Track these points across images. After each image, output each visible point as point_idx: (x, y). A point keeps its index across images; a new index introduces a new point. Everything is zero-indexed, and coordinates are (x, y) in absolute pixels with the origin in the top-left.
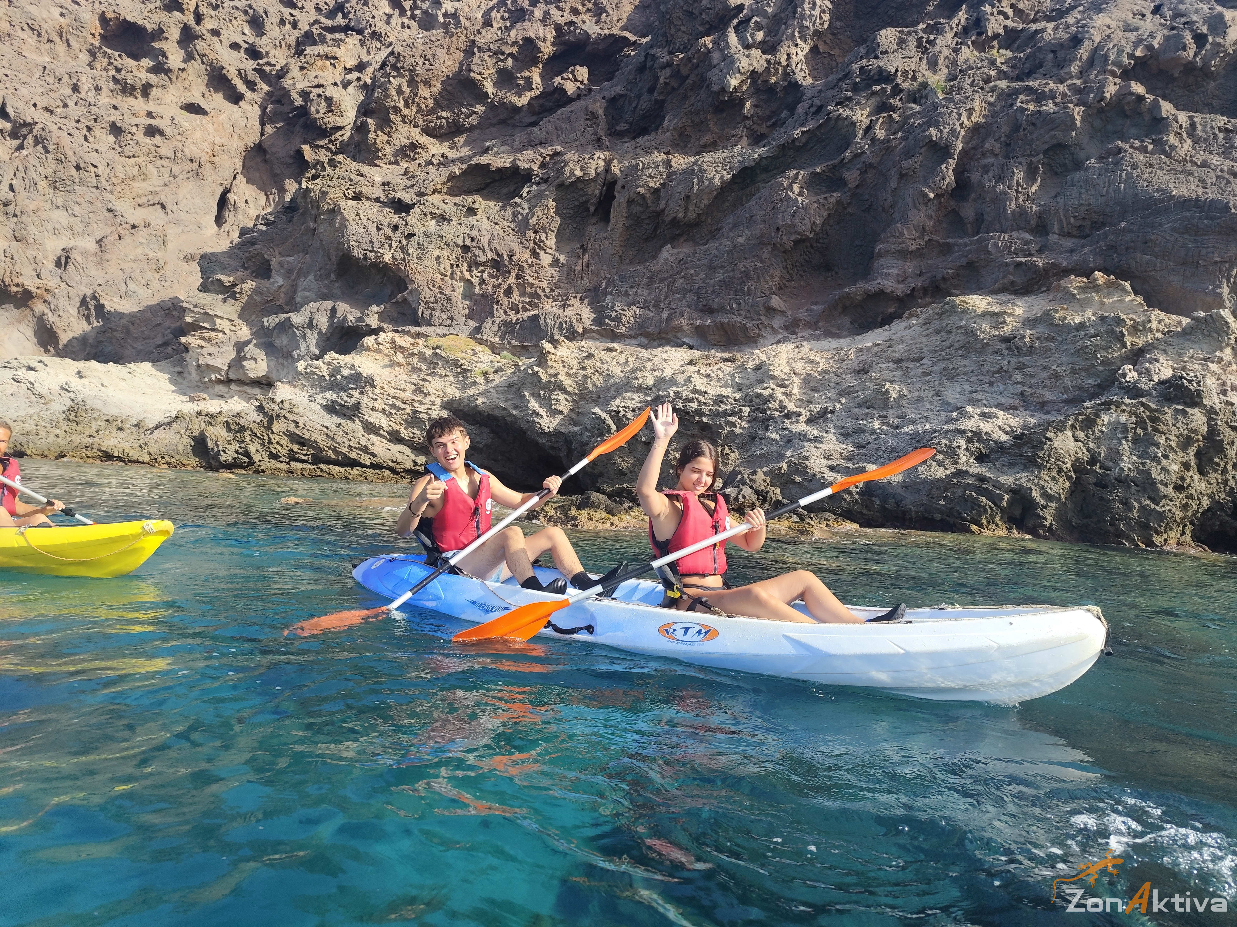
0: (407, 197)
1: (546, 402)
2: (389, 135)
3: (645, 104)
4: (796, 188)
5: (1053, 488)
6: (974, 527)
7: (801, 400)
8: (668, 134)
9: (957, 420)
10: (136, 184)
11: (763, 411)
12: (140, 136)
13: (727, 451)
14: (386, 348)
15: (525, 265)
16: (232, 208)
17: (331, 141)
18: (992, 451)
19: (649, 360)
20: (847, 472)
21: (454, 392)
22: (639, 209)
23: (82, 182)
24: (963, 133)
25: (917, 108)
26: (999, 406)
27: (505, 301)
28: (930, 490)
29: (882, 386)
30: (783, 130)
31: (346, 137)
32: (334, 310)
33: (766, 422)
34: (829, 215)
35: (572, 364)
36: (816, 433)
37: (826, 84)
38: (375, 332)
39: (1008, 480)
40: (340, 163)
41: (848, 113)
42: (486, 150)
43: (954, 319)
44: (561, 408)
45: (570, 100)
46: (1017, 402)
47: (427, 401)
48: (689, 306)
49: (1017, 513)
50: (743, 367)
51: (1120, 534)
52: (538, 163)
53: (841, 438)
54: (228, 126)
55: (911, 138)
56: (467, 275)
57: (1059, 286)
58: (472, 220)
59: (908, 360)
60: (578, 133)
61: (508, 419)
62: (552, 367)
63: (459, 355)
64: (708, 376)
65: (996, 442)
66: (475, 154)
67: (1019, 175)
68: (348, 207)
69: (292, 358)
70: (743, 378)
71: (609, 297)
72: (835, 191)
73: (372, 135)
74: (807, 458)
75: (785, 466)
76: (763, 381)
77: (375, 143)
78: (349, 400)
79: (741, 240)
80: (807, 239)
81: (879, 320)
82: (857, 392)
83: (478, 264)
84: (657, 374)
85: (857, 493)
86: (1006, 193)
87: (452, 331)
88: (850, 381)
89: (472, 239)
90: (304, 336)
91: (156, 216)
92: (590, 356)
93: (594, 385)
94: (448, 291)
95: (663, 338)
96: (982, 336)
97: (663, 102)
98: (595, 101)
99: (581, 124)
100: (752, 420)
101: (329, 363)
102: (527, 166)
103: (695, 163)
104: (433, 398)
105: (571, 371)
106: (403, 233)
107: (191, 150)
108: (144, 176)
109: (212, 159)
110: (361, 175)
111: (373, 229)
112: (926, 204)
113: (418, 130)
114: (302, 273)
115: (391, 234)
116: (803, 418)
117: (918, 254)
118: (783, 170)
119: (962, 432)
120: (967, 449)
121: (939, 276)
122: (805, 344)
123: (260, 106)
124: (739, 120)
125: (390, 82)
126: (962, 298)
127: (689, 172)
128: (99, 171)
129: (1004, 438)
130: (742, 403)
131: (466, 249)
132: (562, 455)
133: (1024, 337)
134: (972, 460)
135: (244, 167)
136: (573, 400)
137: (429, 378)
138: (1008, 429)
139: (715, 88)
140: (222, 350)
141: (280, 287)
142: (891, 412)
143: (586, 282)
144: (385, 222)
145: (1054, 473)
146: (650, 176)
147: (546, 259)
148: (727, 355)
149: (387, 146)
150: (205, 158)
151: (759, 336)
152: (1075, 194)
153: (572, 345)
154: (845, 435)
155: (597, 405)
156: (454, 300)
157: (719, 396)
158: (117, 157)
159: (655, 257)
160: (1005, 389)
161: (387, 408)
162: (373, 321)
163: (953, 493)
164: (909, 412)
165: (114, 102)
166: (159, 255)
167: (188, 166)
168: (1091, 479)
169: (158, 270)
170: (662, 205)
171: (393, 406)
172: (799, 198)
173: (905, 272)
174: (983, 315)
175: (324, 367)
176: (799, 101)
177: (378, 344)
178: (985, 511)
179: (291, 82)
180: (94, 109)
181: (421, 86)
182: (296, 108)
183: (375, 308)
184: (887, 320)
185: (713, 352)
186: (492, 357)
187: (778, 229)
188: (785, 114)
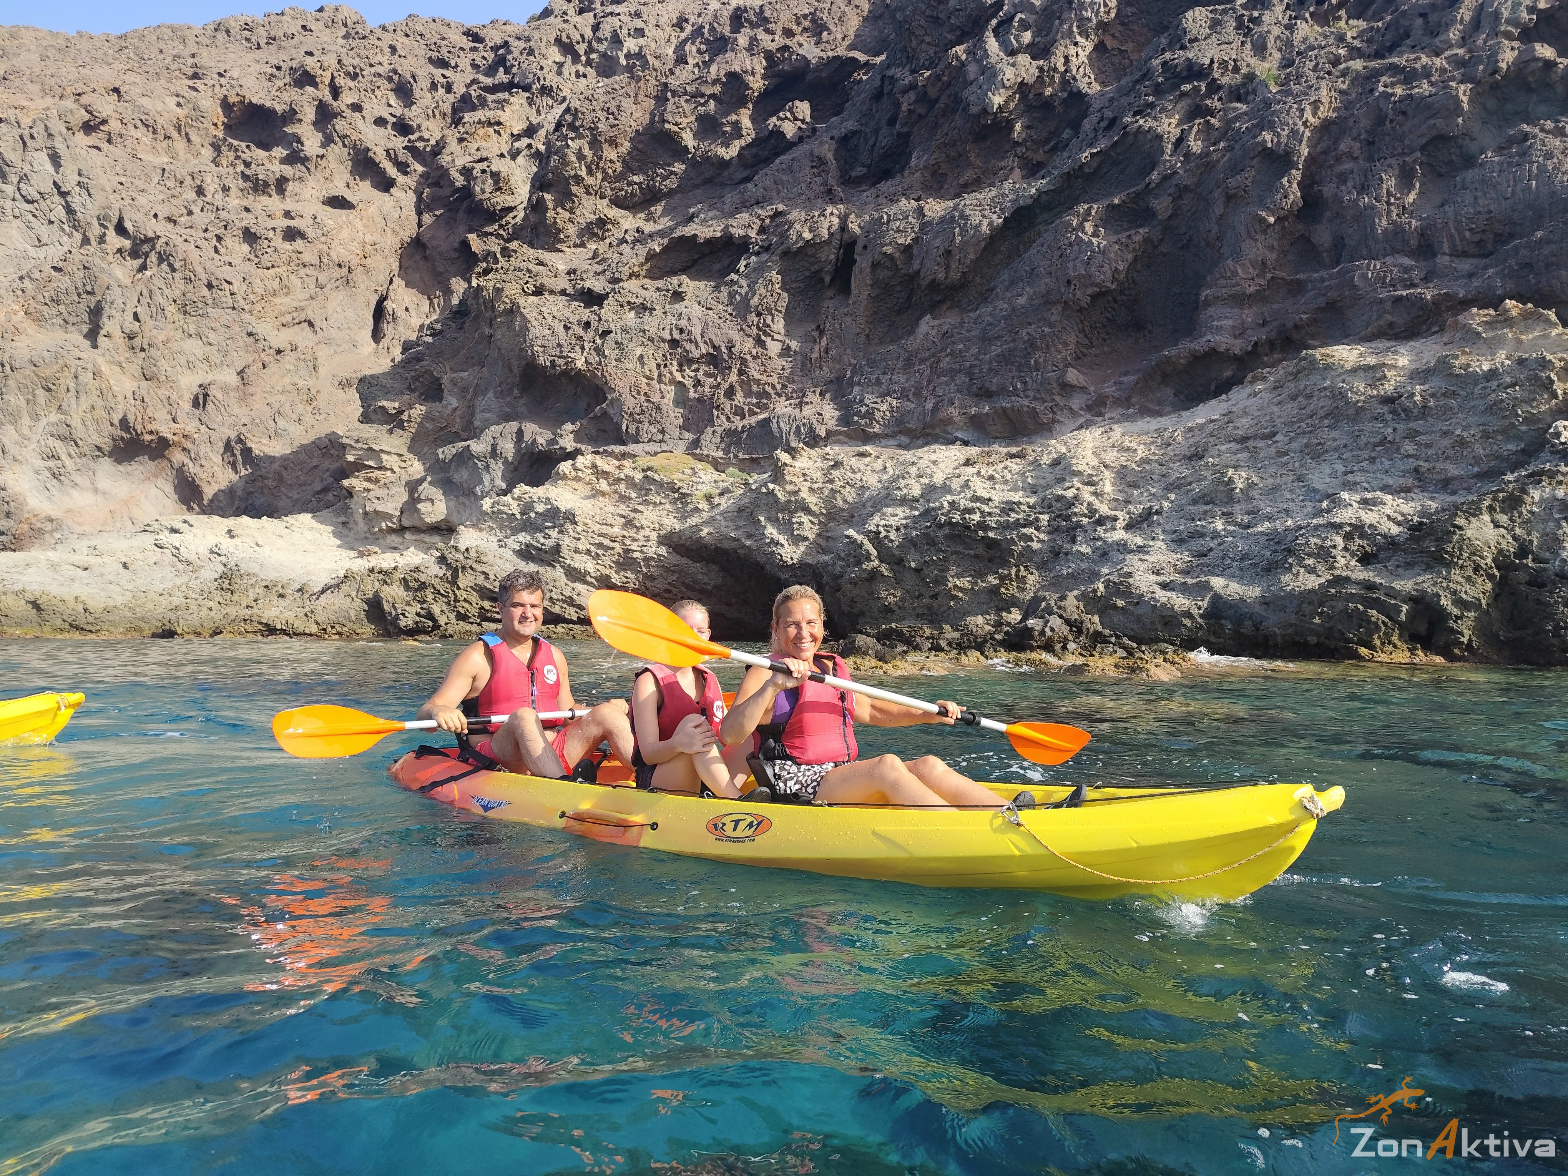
0: (598, 285)
1: (787, 528)
2: (572, 212)
3: (885, 139)
4: (1089, 227)
5: (1469, 592)
6: (1363, 651)
7: (1116, 500)
8: (918, 174)
9: (1328, 511)
10: (278, 300)
11: (1068, 518)
12: (278, 241)
13: (1023, 572)
14: (587, 474)
15: (748, 357)
16: (390, 319)
17: (501, 226)
18: (1380, 548)
19: (913, 463)
20: (1184, 589)
21: (671, 523)
22: (887, 273)
23: (216, 304)
24: (1308, 133)
25: (1244, 108)
26: (1385, 489)
27: (727, 405)
28: (1300, 605)
29: (1224, 474)
30: (1066, 154)
31: (518, 220)
32: (520, 433)
33: (1072, 532)
34: (1136, 258)
35: (815, 477)
36: (1139, 541)
37: (1118, 90)
38: (572, 456)
39: (1405, 585)
40: (515, 251)
41: (1151, 123)
42: (691, 219)
43: (1315, 378)
44: (806, 534)
45: (790, 145)
46: (1410, 482)
47: (640, 536)
48: (959, 391)
49: (1422, 628)
50: (1036, 464)
51: (1567, 648)
52: (756, 228)
53: (1173, 546)
54: (379, 219)
55: (1237, 147)
56: (678, 377)
57: (1457, 323)
58: (680, 307)
59: (1255, 437)
60: (804, 186)
61: (742, 552)
62: (791, 482)
63: (676, 477)
64: (991, 478)
65: (1385, 536)
66: (677, 225)
67: (1390, 182)
68: (529, 305)
69: (475, 495)
70: (1037, 477)
71: (856, 389)
72: (1140, 226)
73: (550, 214)
74: (1130, 575)
75: (1101, 587)
76: (1064, 480)
77: (555, 223)
78: (546, 542)
79: (1022, 301)
80: (1109, 291)
81: (1213, 387)
82: (1190, 484)
83: (690, 361)
84: (924, 480)
85: (1201, 616)
86: (1373, 208)
87: (665, 447)
88: (1179, 471)
89: (682, 331)
90: (487, 467)
91: (303, 337)
92: (837, 465)
93: (845, 501)
94: (656, 399)
95: (928, 434)
96: (1355, 398)
97: (908, 135)
98: (822, 143)
99: (806, 174)
100: (1053, 530)
101: (519, 499)
102: (742, 233)
103: (955, 208)
104: (647, 532)
105: (816, 486)
106: (596, 331)
107: (339, 253)
108: (286, 289)
109: (364, 261)
110: (541, 264)
111: (560, 329)
112: (1264, 232)
113: (606, 201)
114: (479, 391)
115: (582, 333)
116: (1120, 524)
117: (1258, 297)
118: (1069, 206)
119: (1337, 527)
120: (1345, 549)
121: (1290, 324)
122: (1115, 427)
123: (415, 192)
124: (1007, 147)
125: (568, 146)
126: (1323, 350)
127: (948, 221)
128: (235, 289)
129: (1395, 530)
130: (1038, 509)
131: (674, 343)
133: (1413, 394)
134: (1353, 563)
135: (400, 267)
136: (820, 522)
137: (640, 508)
138: (1400, 518)
139: (974, 110)
140: (392, 492)
141: (455, 410)
142: (1237, 508)
143: (826, 373)
144: (574, 319)
145: (1469, 572)
146: (898, 231)
147: (774, 348)
148: (1014, 450)
149: (570, 225)
150: (355, 261)
151: (1054, 421)
153: (813, 452)
154: (1178, 541)
155: (850, 526)
156: (664, 408)
157: (1007, 503)
158: (253, 269)
159: (911, 332)
160: (1391, 466)
161: (593, 549)
162: (568, 443)
163: (1331, 607)
164: (1262, 505)
165: (245, 203)
166: (310, 383)
167: (337, 273)
168: (1522, 576)
169: (310, 401)
170: (916, 265)
171: (600, 545)
172: (1094, 240)
173: (1243, 323)
174: (1354, 370)
175: (514, 504)
176: (1084, 115)
177: (576, 470)
178: (1378, 628)
179: (449, 158)
180: (223, 214)
181: (605, 146)
182: (458, 190)
183: (569, 427)
184: (1222, 388)
185: (996, 447)
186: (716, 476)
187: (1069, 282)
188: (1066, 134)
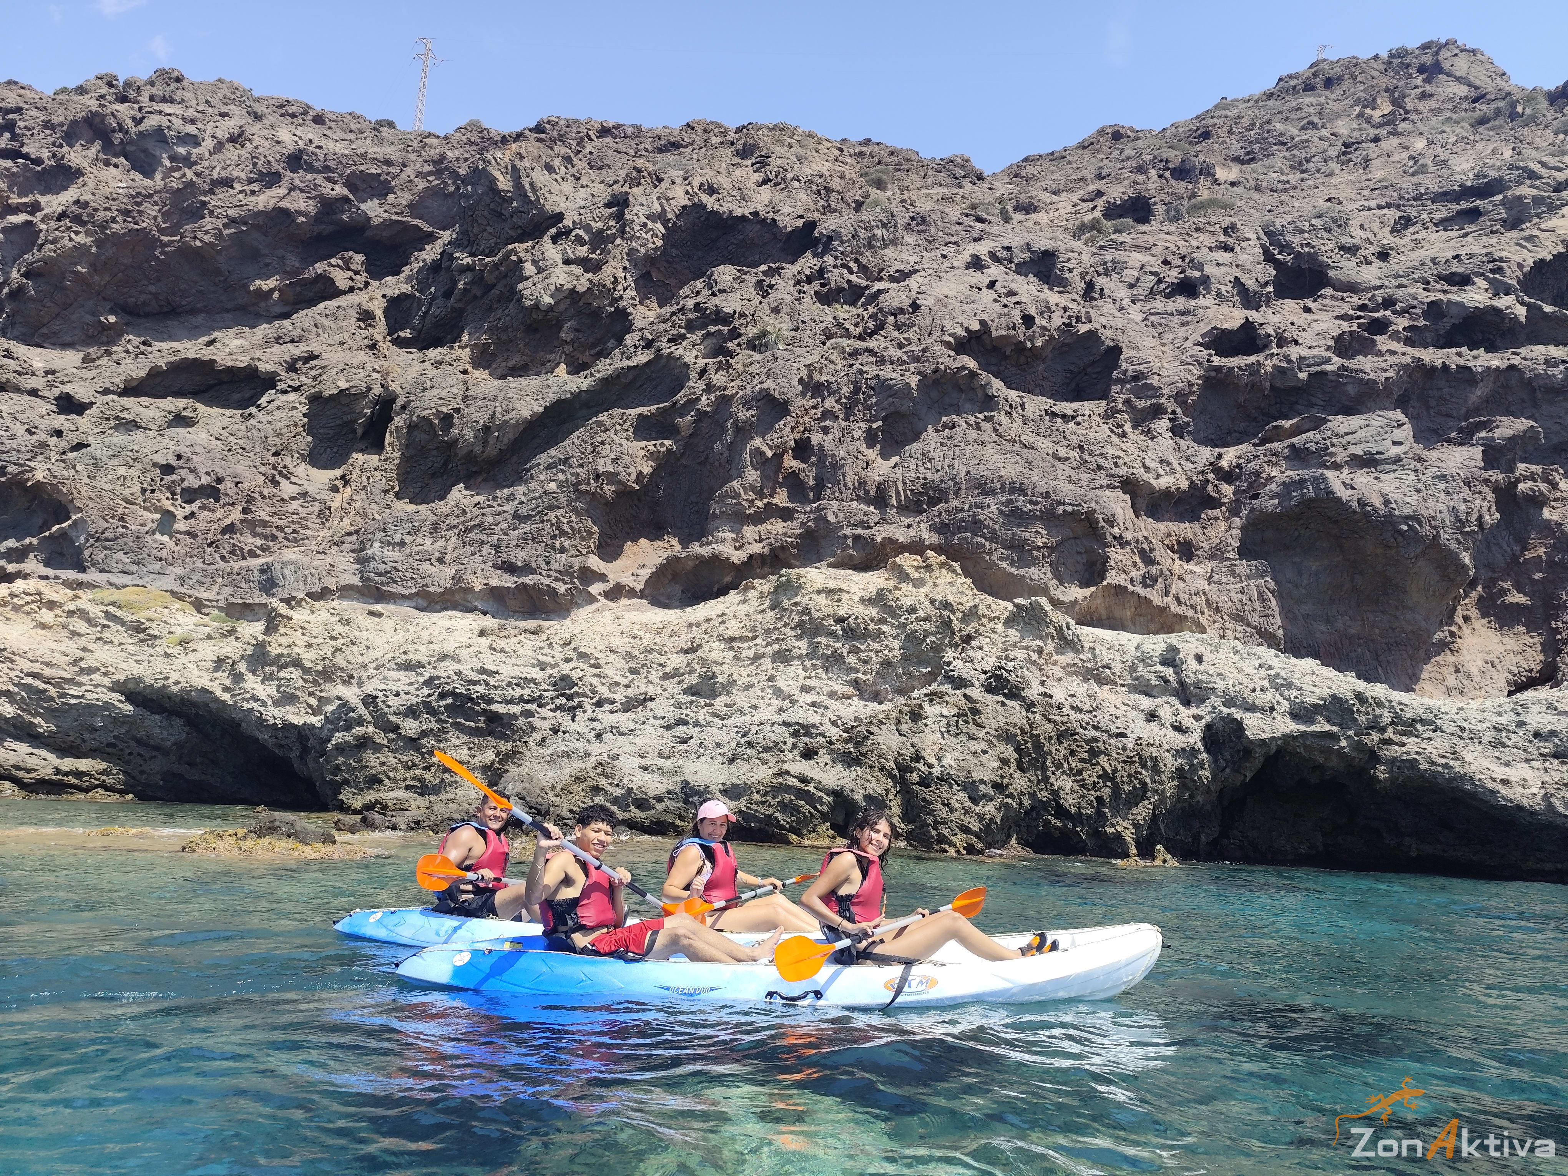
0: (81, 392)
1: (274, 683)
3: (438, 310)
4: (620, 430)
5: (875, 789)
6: (793, 837)
7: (617, 684)
8: (467, 349)
11: (570, 697)
14: (25, 602)
15: (257, 496)
18: (820, 746)
19: (427, 628)
21: (131, 668)
22: (424, 437)
24: (803, 388)
25: (758, 356)
26: (833, 695)
27: (224, 543)
29: (709, 670)
30: (608, 361)
33: (573, 711)
34: (659, 466)
35: (315, 631)
36: (631, 724)
37: (659, 316)
39: (830, 780)
41: (681, 352)
42: (211, 342)
43: (790, 593)
44: (296, 691)
45: (338, 292)
46: (850, 690)
48: (484, 561)
49: (840, 819)
50: (547, 642)
51: (942, 839)
52: (287, 366)
53: (661, 731)
55: (747, 387)
56: (168, 505)
57: (895, 563)
58: (182, 432)
59: (740, 638)
60: (346, 336)
61: (213, 706)
62: (286, 635)
63: (144, 615)
64: (502, 651)
65: (824, 736)
66: (194, 345)
67: (859, 441)
70: (545, 655)
71: (377, 546)
72: (666, 438)
76: (570, 660)
79: (552, 486)
80: (633, 492)
81: (714, 589)
82: (683, 675)
83: (185, 491)
84: (435, 647)
86: (846, 458)
87: (137, 580)
88: (675, 662)
89: (180, 457)
92: (343, 621)
93: (346, 660)
94: (134, 526)
95: (448, 601)
96: (817, 614)
97: (462, 311)
98: (372, 299)
99: (351, 323)
100: (555, 708)
102: (269, 368)
103: (500, 388)
105: (314, 641)
106: (69, 441)
112: (763, 462)
115: (49, 441)
116: (616, 707)
118: (605, 407)
119: (790, 725)
120: (793, 745)
121: (778, 544)
122: (627, 614)
124: (556, 343)
126: (798, 570)
127: (491, 399)
129: (833, 731)
130: (544, 686)
131: (168, 469)
132: (293, 755)
133: (858, 617)
134: (798, 758)
136: (314, 681)
137: (92, 646)
138: (839, 721)
139: (527, 304)
142: (718, 700)
143: (347, 524)
144: (42, 423)
145: (877, 772)
146: (440, 399)
148: (530, 625)
151: (572, 604)
152: (912, 466)
154: (665, 727)
155: (349, 687)
156: (143, 537)
157: (514, 677)
159: (442, 497)
160: (839, 676)
163: (773, 797)
164: (737, 700)
168: (915, 777)
170: (454, 434)
171: (27, 687)
172: (624, 443)
173: (741, 537)
174: (820, 591)
176: (628, 330)
177: (12, 595)
178: (805, 818)
183: (12, 543)
185: (513, 621)
186: (197, 618)
187: (598, 476)
188: (611, 343)
